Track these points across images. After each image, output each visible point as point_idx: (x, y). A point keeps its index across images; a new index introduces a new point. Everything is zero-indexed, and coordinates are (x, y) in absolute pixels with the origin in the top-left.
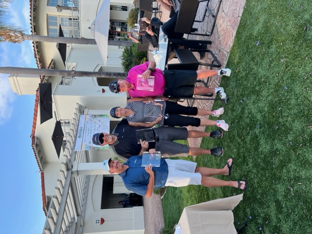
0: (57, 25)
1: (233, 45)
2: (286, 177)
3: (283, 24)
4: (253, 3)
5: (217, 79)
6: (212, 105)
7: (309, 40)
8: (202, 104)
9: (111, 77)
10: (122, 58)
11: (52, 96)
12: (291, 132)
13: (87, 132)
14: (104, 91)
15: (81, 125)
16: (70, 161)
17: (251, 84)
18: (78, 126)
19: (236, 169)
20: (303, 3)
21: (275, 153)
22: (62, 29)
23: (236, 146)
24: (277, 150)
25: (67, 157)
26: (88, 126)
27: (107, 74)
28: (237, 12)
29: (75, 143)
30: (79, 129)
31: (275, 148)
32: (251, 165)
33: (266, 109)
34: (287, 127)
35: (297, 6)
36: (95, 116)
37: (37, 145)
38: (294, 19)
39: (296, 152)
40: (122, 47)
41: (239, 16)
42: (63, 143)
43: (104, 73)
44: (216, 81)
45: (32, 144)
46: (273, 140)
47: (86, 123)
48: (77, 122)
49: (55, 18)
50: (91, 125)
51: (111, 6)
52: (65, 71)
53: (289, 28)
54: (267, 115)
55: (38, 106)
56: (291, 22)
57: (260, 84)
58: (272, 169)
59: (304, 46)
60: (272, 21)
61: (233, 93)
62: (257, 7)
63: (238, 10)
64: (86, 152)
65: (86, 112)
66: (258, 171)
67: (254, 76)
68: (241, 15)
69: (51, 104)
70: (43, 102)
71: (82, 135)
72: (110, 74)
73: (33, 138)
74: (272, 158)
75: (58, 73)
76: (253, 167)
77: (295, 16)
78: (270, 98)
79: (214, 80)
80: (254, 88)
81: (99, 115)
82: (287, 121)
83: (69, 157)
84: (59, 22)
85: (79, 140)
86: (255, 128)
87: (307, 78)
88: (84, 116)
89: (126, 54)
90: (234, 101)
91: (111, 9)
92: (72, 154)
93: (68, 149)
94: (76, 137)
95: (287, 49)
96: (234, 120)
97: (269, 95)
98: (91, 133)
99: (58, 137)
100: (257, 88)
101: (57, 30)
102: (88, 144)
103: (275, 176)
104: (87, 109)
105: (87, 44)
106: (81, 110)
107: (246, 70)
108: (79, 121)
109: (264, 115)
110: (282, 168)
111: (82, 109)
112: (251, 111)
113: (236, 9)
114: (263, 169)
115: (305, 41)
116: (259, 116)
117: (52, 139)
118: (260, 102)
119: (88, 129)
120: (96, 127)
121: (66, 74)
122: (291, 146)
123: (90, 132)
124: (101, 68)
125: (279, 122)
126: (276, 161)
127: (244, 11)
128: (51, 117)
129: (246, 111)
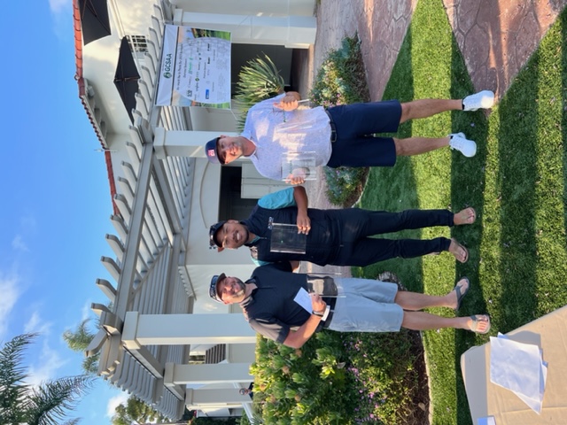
13: (183, 68)
25: (140, 114)
26: (183, 56)
29: (156, 87)
30: (165, 56)
37: (90, 97)
45: (81, 94)
64: (185, 111)
65: (177, 18)
71: (171, 73)
73: (81, 80)
81: (207, 32)
83: (145, 116)
92: (151, 111)
102: (186, 96)
104: (181, 10)
106: (167, 12)
117: (115, 82)
120: (202, 62)
123: (188, 69)
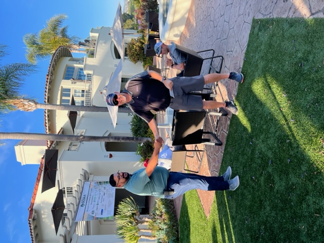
0: (69, 96)
1: (237, 94)
2: (307, 213)
3: (280, 66)
4: (251, 55)
5: (225, 128)
6: (222, 154)
7: (305, 73)
8: (212, 156)
9: (119, 141)
10: (131, 124)
11: (58, 161)
12: (304, 163)
13: (91, 200)
14: (111, 156)
15: (86, 192)
16: (69, 232)
17: (258, 124)
18: (81, 193)
19: (254, 218)
20: (295, 45)
21: (291, 189)
22: (75, 100)
23: (250, 192)
24: (293, 184)
25: (66, 228)
26: (92, 194)
27: (116, 138)
28: (238, 65)
29: (76, 212)
30: (83, 196)
31: (290, 183)
32: (268, 208)
33: (276, 145)
34: (299, 158)
35: (290, 48)
36: (100, 183)
37: (34, 220)
38: (289, 59)
39: (312, 181)
40: (131, 114)
41: (240, 68)
42: (63, 216)
43: (112, 138)
44: (224, 130)
45: (29, 218)
46: (288, 175)
47: (90, 191)
48: (81, 189)
49: (69, 90)
50: (96, 193)
51: (122, 78)
52: (73, 136)
53: (286, 68)
54: (277, 151)
55: (41, 175)
56: (287, 63)
57: (267, 122)
58: (291, 207)
59: (302, 80)
60: (270, 66)
61: (242, 137)
62: (255, 57)
63: (238, 63)
64: (88, 223)
65: (91, 179)
66: (277, 214)
67: (261, 116)
68: (241, 67)
69: (56, 171)
70: (48, 169)
71: (85, 204)
72: (118, 138)
73: (31, 210)
74: (289, 195)
75: (66, 138)
76: (270, 210)
77: (289, 57)
78: (277, 134)
79: (222, 130)
80: (261, 127)
81: (104, 182)
82: (297, 152)
83: (68, 229)
84: (72, 93)
85: (81, 209)
86: (267, 167)
87: (310, 107)
88: (89, 183)
89: (135, 120)
90: (244, 144)
91: (122, 81)
92: (72, 226)
93: (69, 219)
94: (78, 206)
95: (287, 85)
96: (246, 164)
97: (276, 131)
98: (95, 201)
99: (58, 209)
100: (265, 127)
101: (69, 100)
102: (91, 214)
103: (295, 214)
104: (93, 175)
105: (97, 111)
106: (86, 177)
107: (252, 113)
108: (83, 188)
109: (275, 151)
110: (301, 203)
111: (87, 175)
112: (262, 151)
113: (237, 63)
114: (282, 210)
115: (302, 75)
116: (270, 154)
117: (52, 211)
118: (269, 139)
119: (92, 197)
120: (101, 195)
121: (74, 138)
122: (306, 176)
123: (93, 200)
124: (110, 134)
125: (291, 155)
126: (294, 198)
127: (244, 62)
128: (54, 186)
129: (257, 152)
